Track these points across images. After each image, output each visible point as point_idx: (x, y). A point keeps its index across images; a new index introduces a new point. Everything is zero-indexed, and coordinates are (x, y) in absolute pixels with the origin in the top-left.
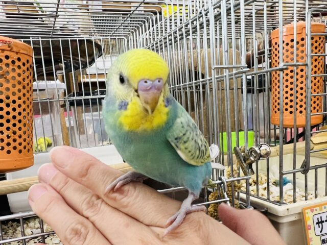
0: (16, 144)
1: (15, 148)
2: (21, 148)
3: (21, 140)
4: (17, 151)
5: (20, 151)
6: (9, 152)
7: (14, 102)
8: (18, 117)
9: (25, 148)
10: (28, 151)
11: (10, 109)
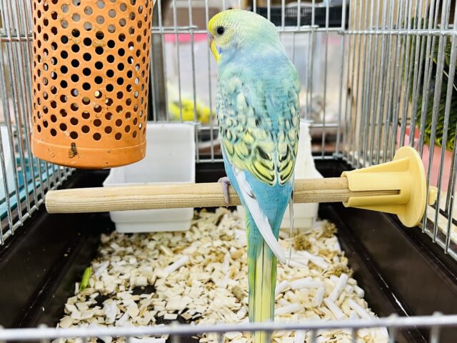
0: (111, 123)
1: (108, 130)
2: (121, 129)
3: (121, 115)
4: (112, 135)
5: (118, 136)
6: (97, 137)
7: (111, 44)
8: (118, 74)
9: (127, 129)
10: (134, 135)
11: (102, 58)
